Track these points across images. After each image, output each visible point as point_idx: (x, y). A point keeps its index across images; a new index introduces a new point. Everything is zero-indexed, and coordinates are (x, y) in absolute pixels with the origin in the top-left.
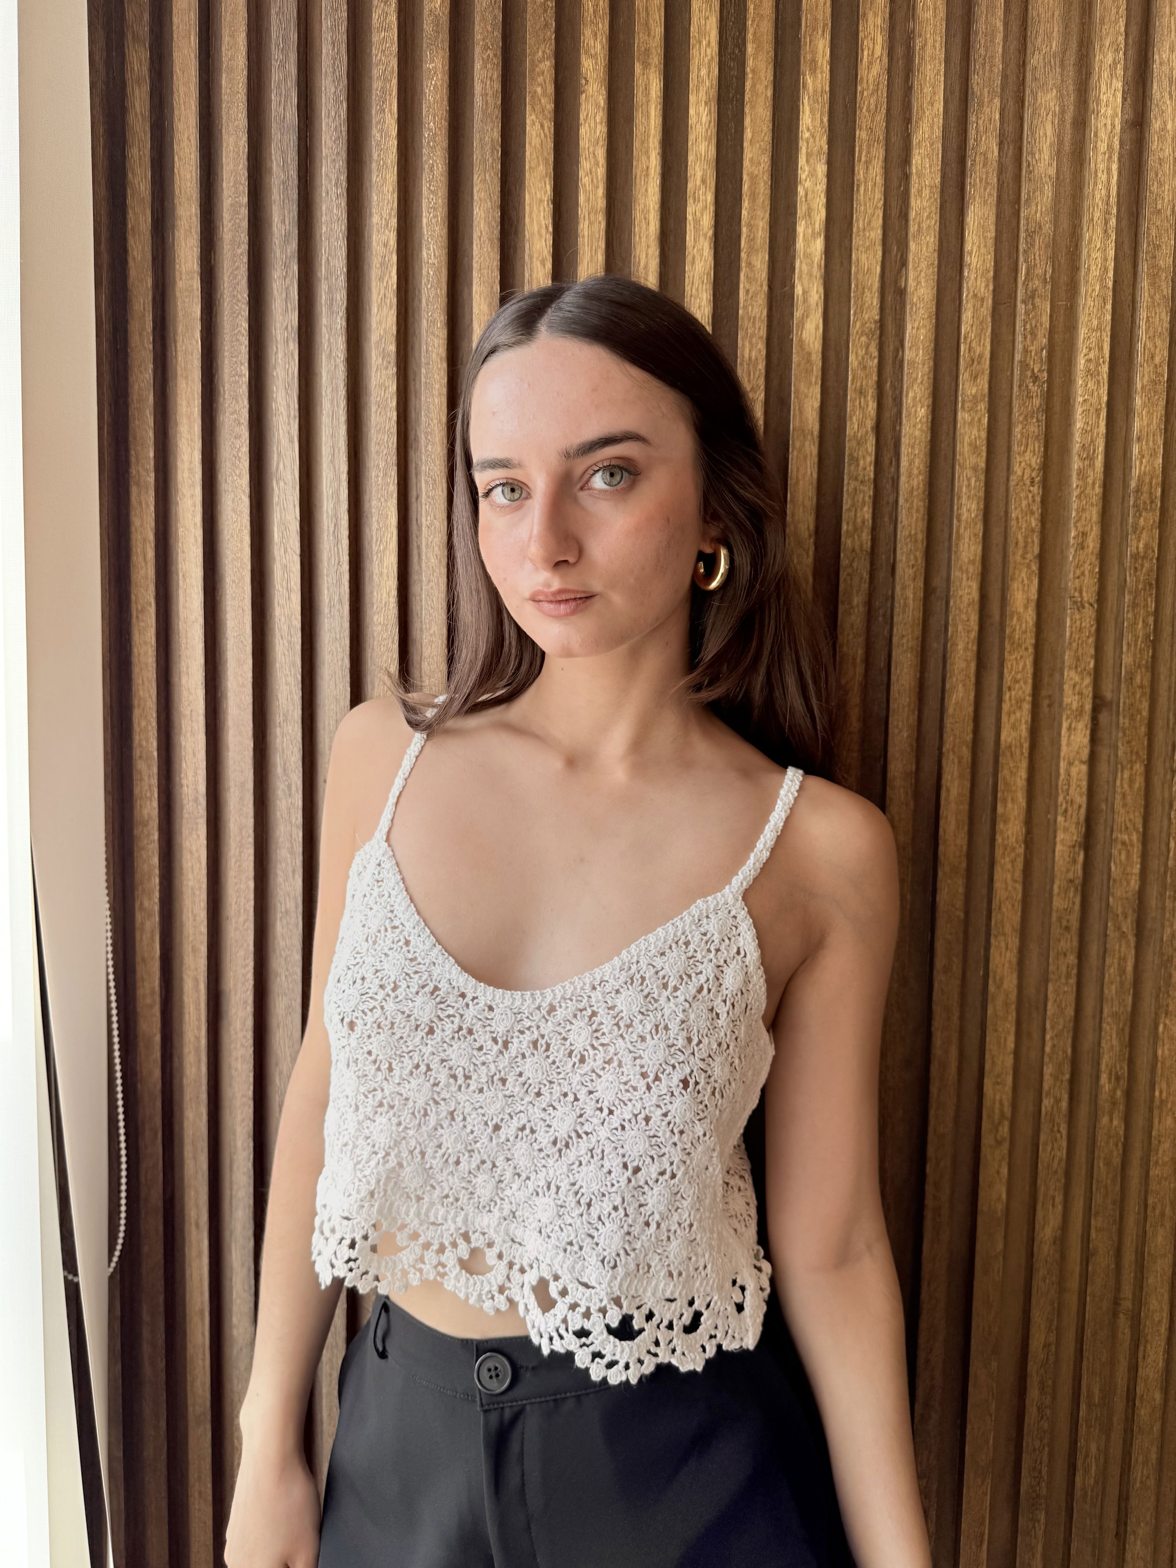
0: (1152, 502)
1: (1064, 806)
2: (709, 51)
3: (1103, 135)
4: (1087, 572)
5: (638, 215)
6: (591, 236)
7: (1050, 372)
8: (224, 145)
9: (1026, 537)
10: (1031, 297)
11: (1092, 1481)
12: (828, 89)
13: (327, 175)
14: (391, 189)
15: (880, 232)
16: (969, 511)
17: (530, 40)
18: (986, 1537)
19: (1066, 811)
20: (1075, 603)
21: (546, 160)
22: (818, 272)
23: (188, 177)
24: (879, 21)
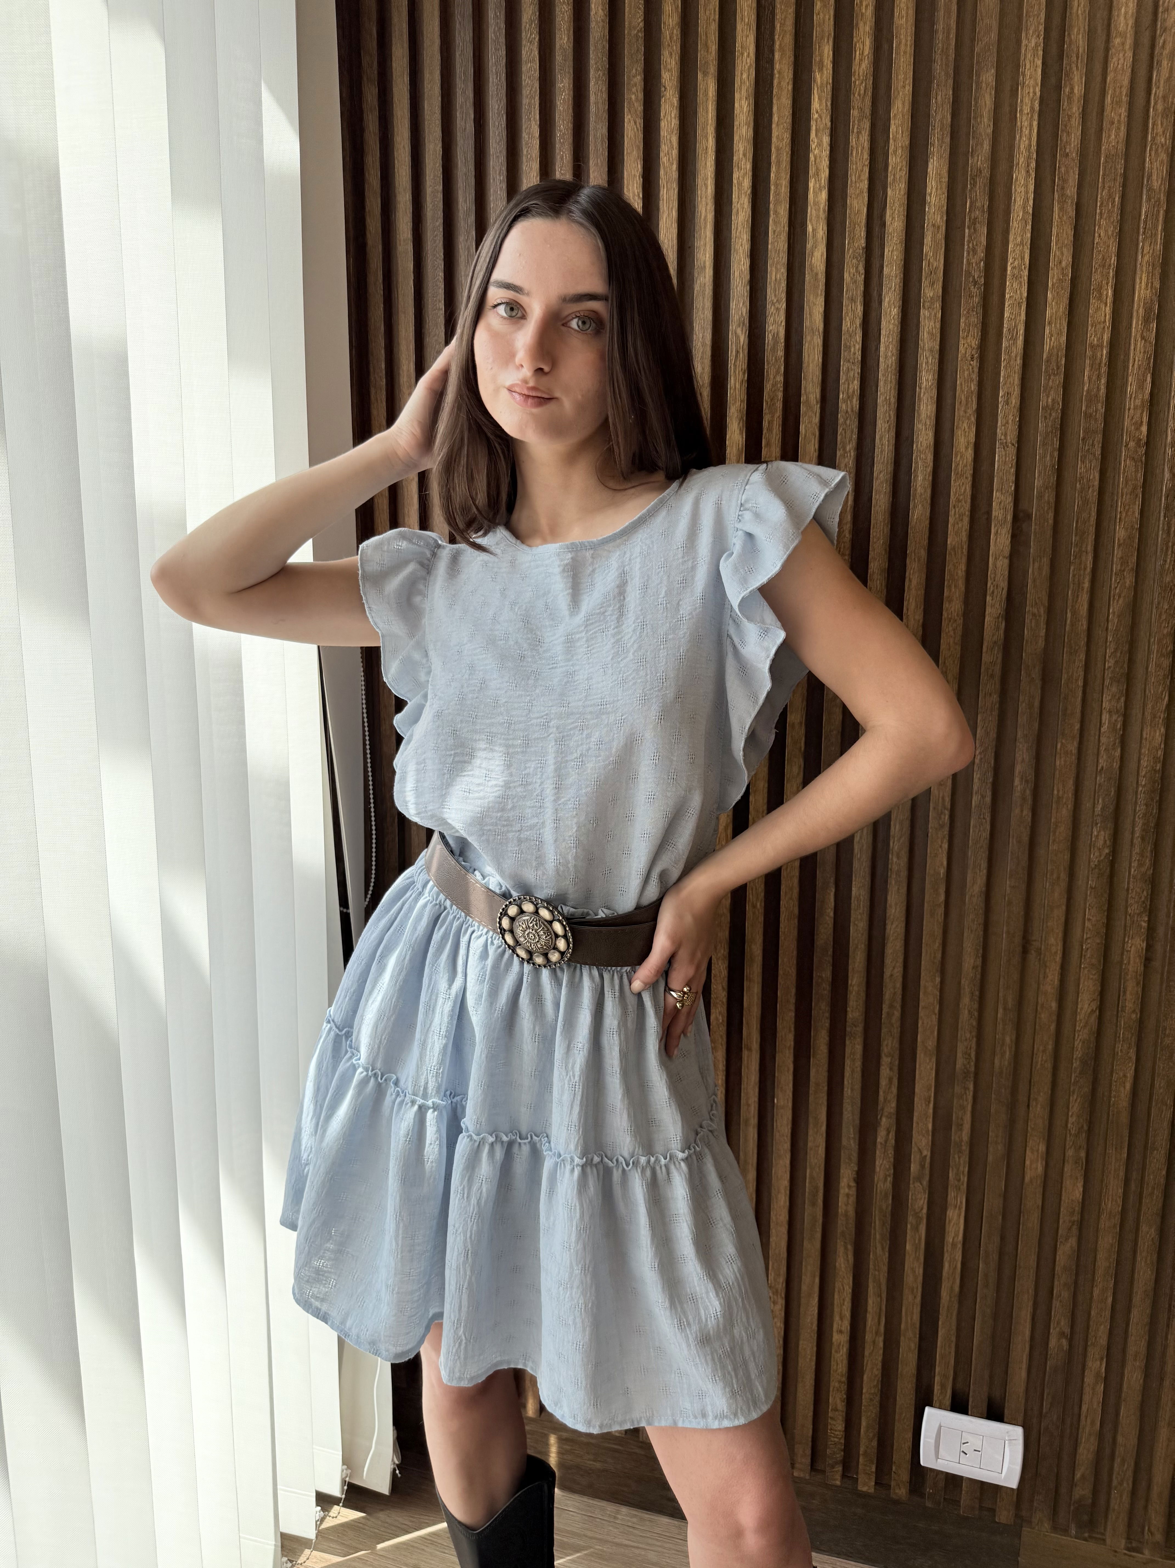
0: (1058, 368)
1: (992, 589)
2: (748, 61)
3: (1027, 100)
4: (1010, 421)
5: (700, 181)
6: (668, 199)
7: (986, 277)
8: (427, 150)
9: (967, 398)
10: (974, 222)
11: (1006, 1063)
12: (831, 81)
13: (493, 168)
14: (535, 175)
15: (866, 182)
16: (927, 380)
17: (627, 62)
18: (932, 1099)
19: (993, 592)
20: (1001, 444)
21: (638, 147)
22: (823, 215)
23: (404, 174)
24: (867, 29)
